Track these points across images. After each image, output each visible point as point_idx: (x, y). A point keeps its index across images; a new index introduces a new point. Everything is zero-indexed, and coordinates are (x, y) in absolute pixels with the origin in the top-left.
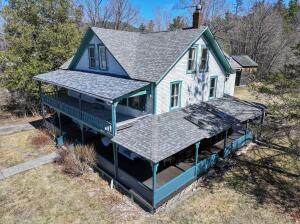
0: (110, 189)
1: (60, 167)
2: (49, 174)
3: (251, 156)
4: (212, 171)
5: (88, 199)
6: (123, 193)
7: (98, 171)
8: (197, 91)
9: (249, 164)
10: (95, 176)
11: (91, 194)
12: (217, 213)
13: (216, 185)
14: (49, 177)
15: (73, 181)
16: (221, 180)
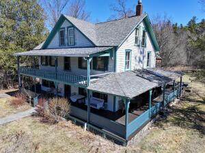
0: (84, 131)
1: (38, 119)
2: (29, 124)
3: (180, 106)
4: (158, 116)
5: (67, 139)
6: (96, 133)
7: (71, 119)
8: (140, 60)
9: (182, 111)
10: (69, 123)
11: (70, 136)
12: (174, 142)
13: (165, 124)
14: (29, 126)
15: (51, 128)
16: (167, 121)
